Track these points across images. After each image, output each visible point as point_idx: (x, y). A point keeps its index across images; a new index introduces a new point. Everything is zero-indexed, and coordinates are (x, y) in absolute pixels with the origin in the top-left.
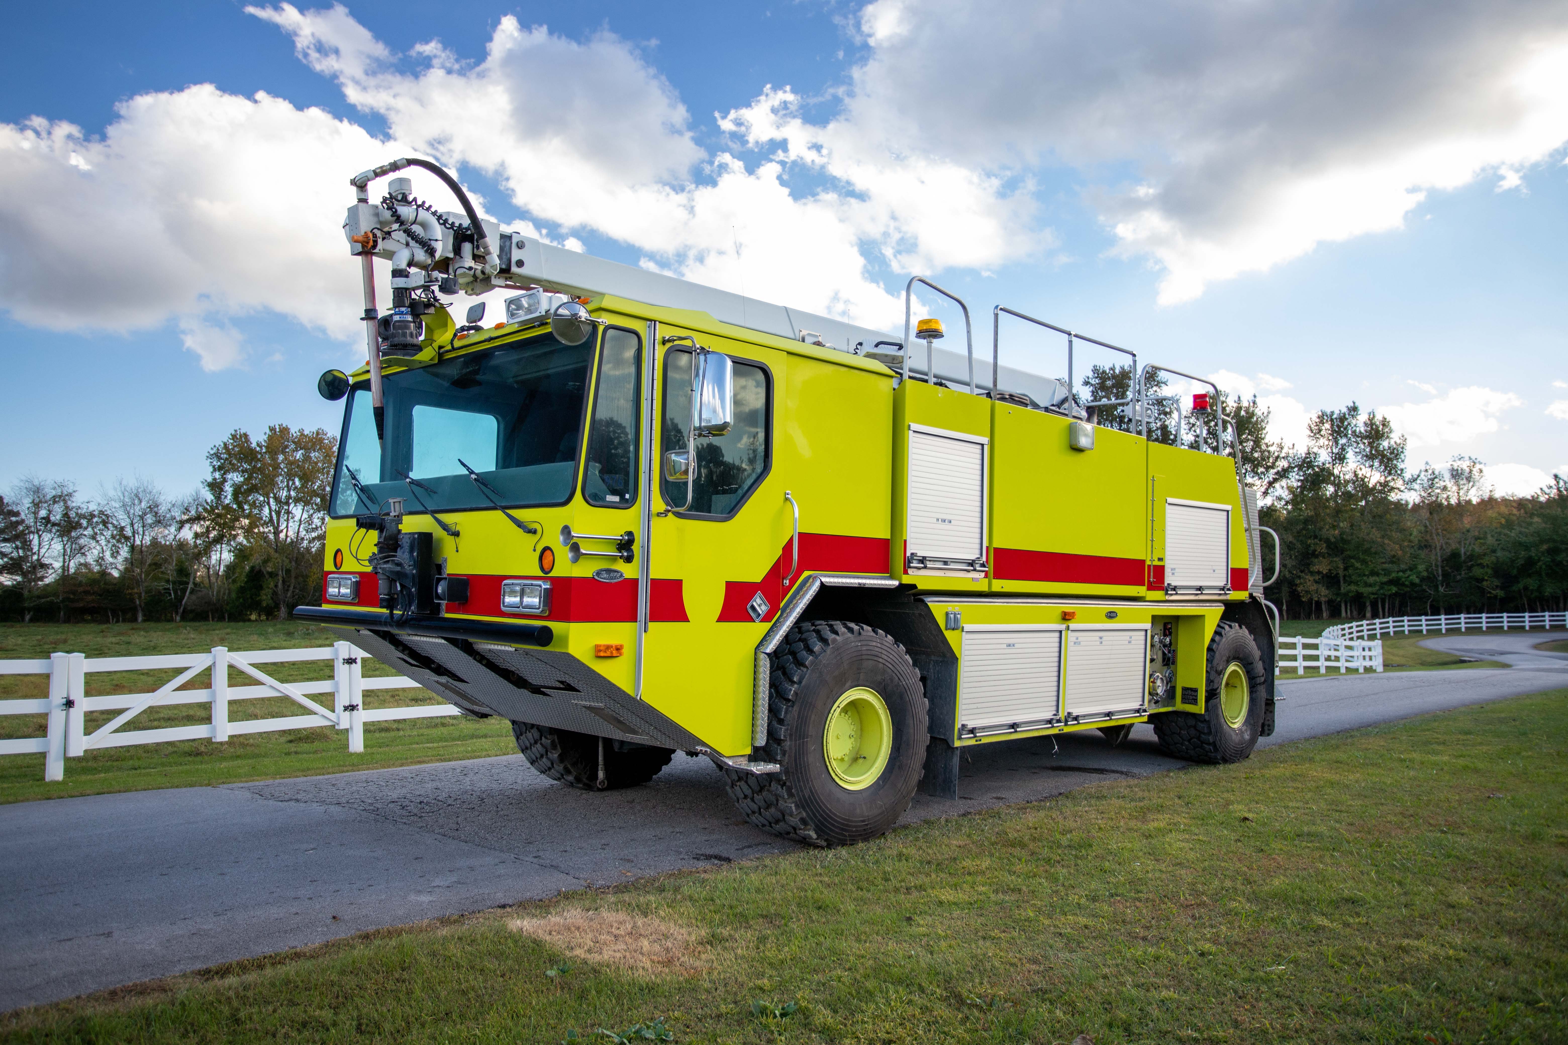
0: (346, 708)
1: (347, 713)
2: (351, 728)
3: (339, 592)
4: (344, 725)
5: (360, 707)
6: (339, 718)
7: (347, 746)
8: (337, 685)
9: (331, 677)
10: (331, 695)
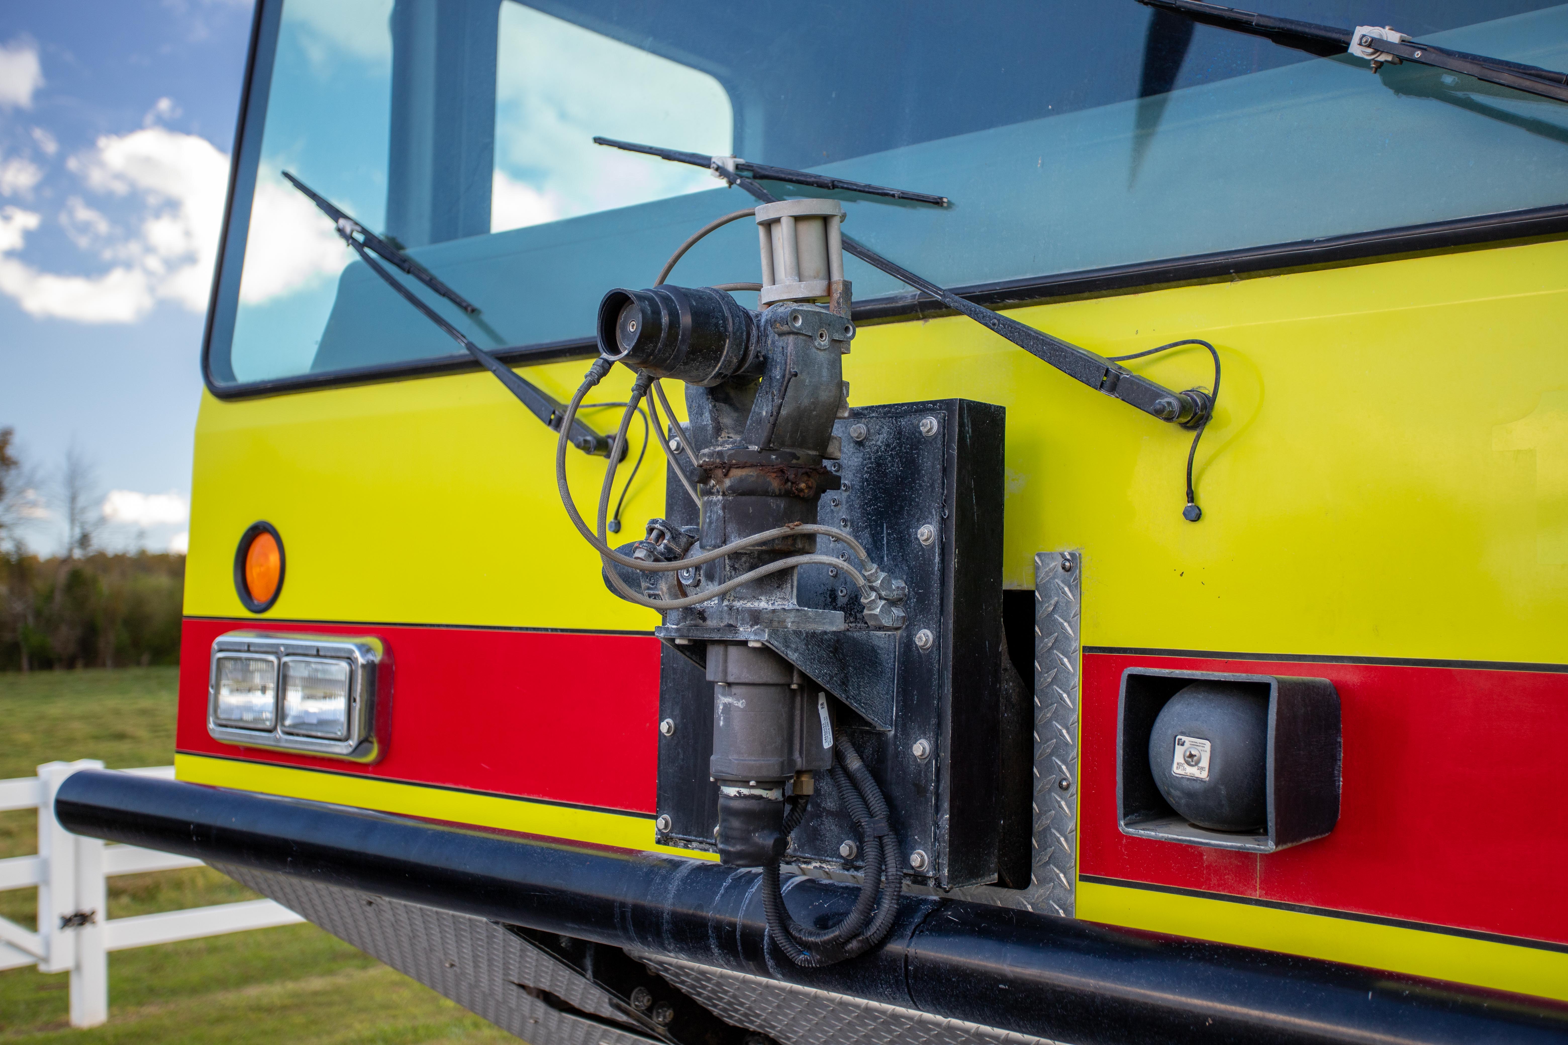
0: (67, 922)
1: (70, 933)
2: (78, 967)
3: (280, 710)
4: (59, 963)
5: (100, 916)
6: (48, 945)
7: (65, 1006)
8: (45, 868)
9: (33, 851)
10: (30, 894)
